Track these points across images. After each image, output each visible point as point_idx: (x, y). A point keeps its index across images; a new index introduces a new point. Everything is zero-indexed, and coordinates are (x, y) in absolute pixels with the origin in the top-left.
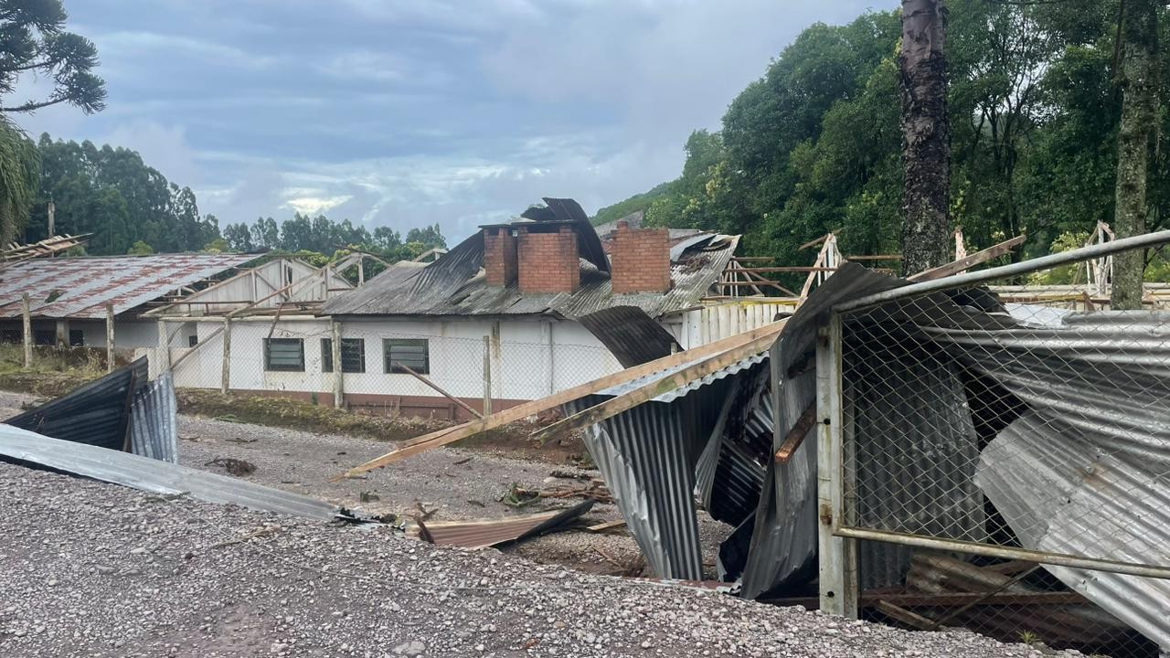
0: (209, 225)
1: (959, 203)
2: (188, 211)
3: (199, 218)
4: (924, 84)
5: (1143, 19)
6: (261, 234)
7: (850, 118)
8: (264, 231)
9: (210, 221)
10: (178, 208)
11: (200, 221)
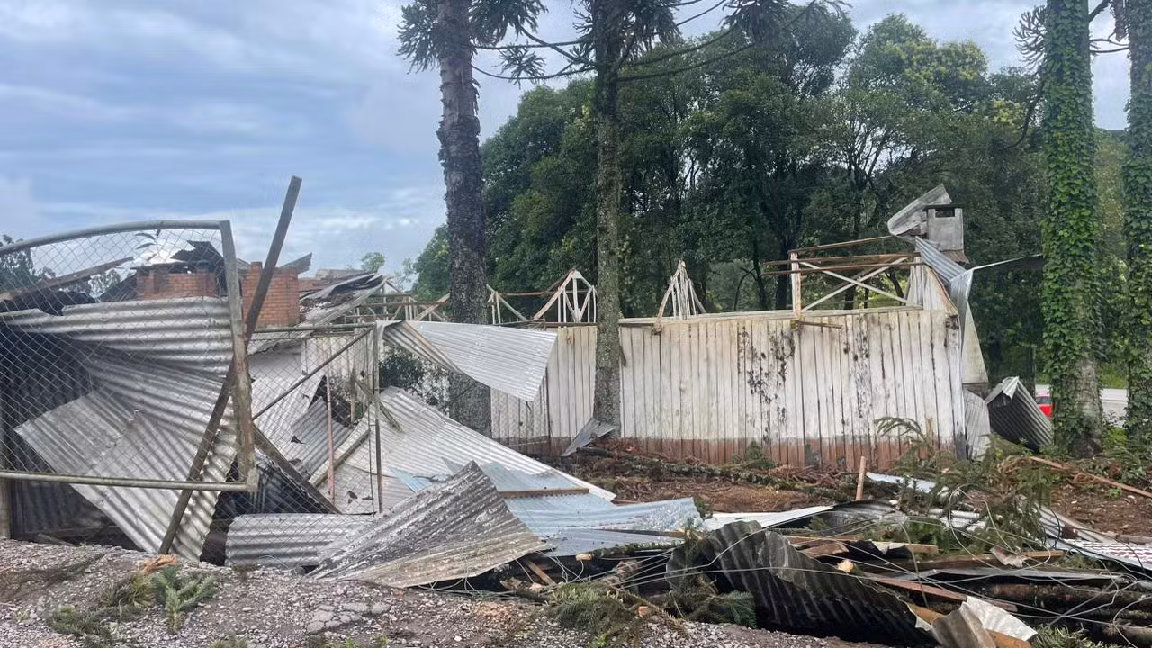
0: (46, 278)
1: (625, 247)
2: (23, 264)
3: (34, 272)
4: (455, 144)
5: (604, 93)
6: (103, 286)
7: (549, 171)
8: (106, 284)
9: (46, 274)
10: (12, 261)
11: (37, 275)
